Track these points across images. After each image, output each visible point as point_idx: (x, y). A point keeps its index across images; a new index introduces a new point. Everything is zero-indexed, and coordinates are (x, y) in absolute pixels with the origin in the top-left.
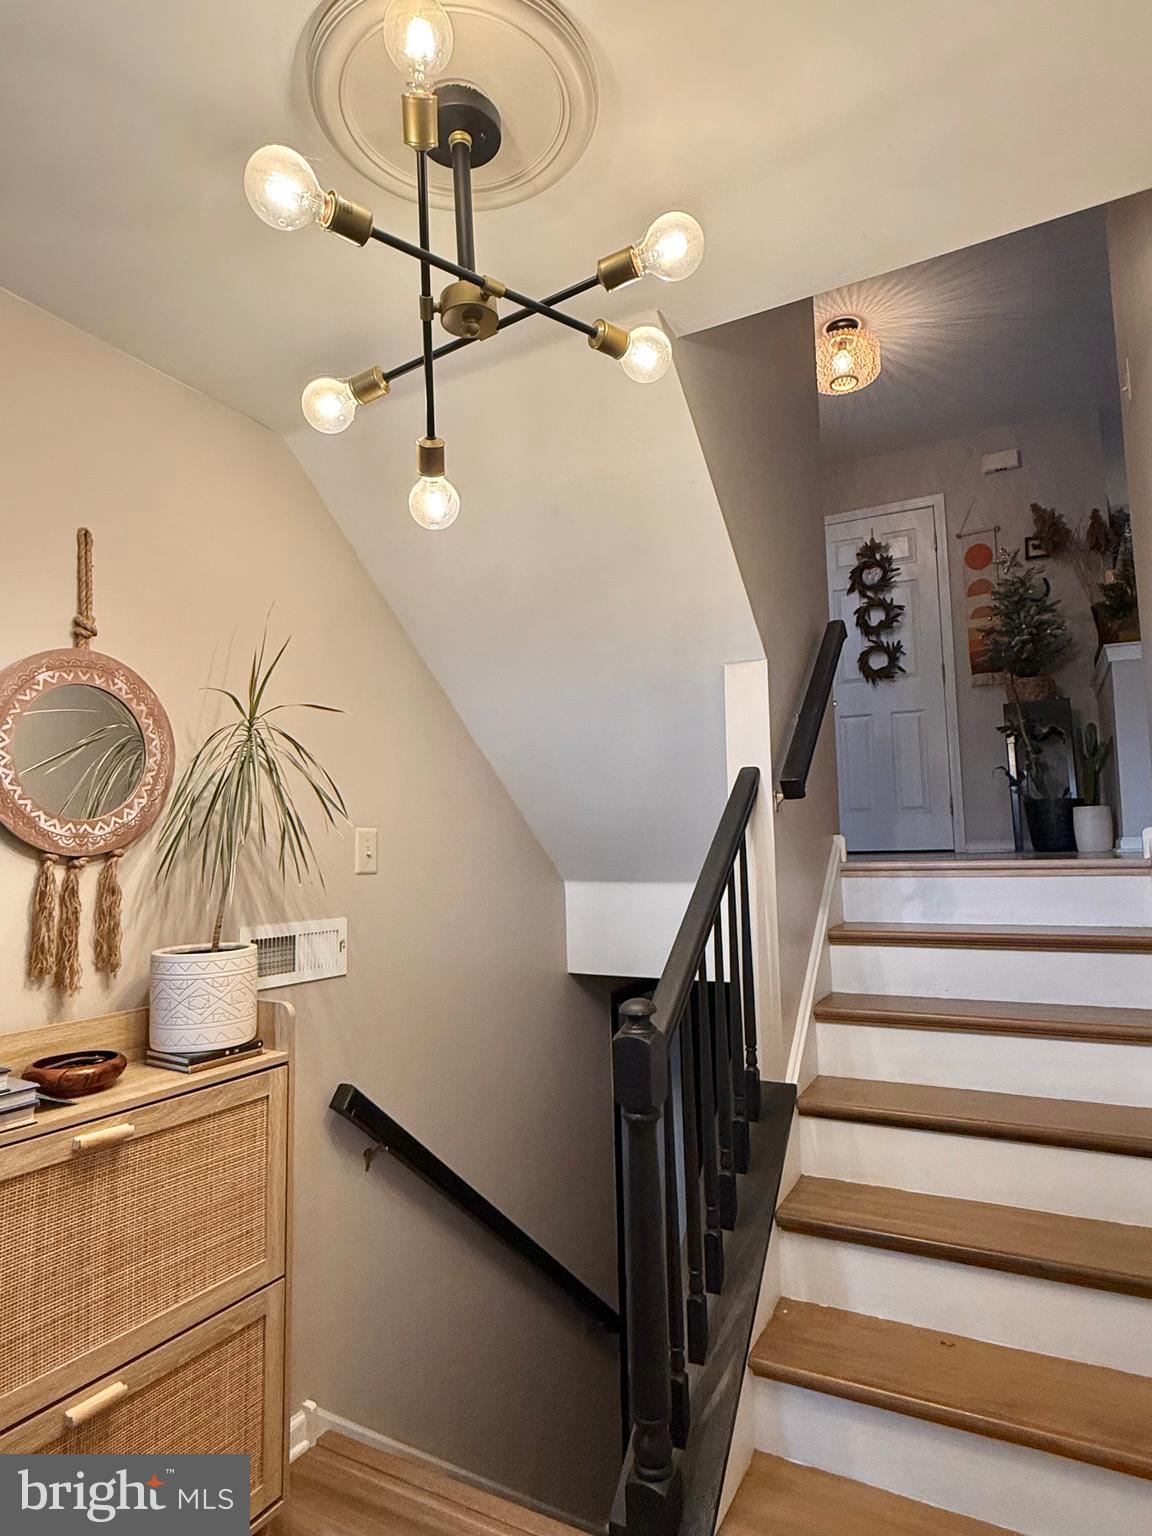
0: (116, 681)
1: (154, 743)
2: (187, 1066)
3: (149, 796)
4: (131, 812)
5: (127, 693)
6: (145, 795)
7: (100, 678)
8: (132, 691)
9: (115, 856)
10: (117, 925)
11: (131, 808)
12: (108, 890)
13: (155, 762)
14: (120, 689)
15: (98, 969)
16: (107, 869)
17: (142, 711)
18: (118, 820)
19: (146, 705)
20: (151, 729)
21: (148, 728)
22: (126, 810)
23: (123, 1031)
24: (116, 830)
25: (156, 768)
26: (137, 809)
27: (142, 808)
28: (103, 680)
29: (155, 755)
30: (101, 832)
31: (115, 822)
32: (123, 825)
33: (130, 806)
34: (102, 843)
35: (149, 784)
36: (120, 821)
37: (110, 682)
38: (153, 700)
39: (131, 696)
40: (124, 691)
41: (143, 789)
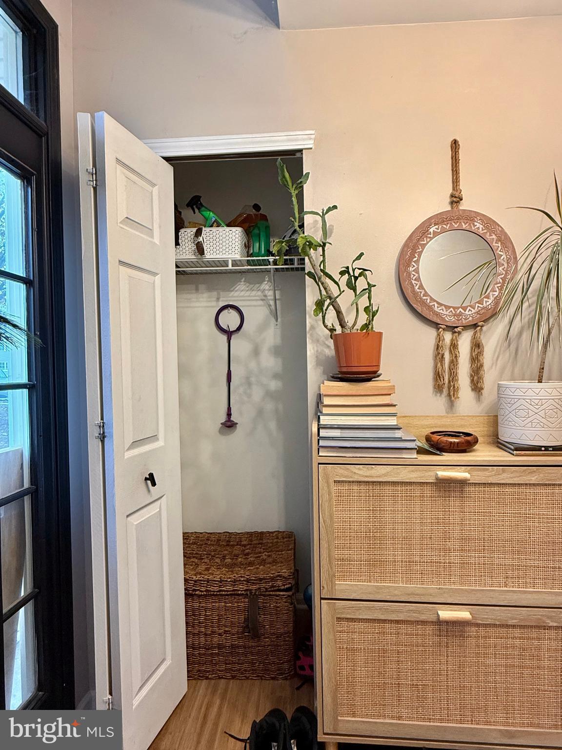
0: (476, 224)
1: (502, 258)
2: (513, 450)
3: (501, 290)
4: (489, 300)
5: (483, 230)
6: (497, 290)
7: (465, 224)
8: (487, 228)
9: (479, 326)
10: (482, 366)
11: (488, 298)
12: (477, 346)
13: (503, 269)
14: (478, 228)
15: (473, 390)
16: (475, 334)
17: (493, 239)
18: (480, 305)
19: (496, 235)
20: (499, 249)
21: (498, 249)
22: (485, 299)
23: (486, 426)
24: (479, 311)
25: (504, 273)
26: (492, 298)
27: (495, 298)
28: (467, 225)
29: (503, 265)
30: (470, 313)
31: (478, 307)
32: (483, 308)
33: (488, 297)
34: (471, 318)
35: (500, 283)
36: (482, 306)
37: (472, 225)
38: (501, 231)
39: (485, 231)
40: (481, 229)
41: (496, 286)
